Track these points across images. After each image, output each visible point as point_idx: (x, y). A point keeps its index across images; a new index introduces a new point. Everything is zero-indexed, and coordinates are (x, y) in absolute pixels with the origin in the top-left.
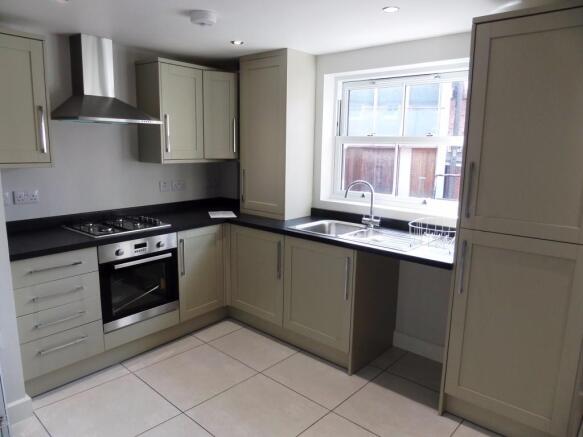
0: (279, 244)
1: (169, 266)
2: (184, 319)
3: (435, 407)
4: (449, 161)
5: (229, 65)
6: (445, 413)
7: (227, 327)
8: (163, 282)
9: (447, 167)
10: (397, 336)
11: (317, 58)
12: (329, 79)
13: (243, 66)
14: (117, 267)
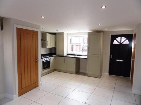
0: (64, 59)
1: (49, 62)
2: (51, 70)
3: (86, 76)
4: (83, 48)
5: (55, 34)
6: (87, 76)
7: (55, 72)
8: (48, 64)
9: (83, 49)
10: (80, 70)
11: (67, 33)
12: (69, 36)
13: (57, 34)
14: (45, 61)
